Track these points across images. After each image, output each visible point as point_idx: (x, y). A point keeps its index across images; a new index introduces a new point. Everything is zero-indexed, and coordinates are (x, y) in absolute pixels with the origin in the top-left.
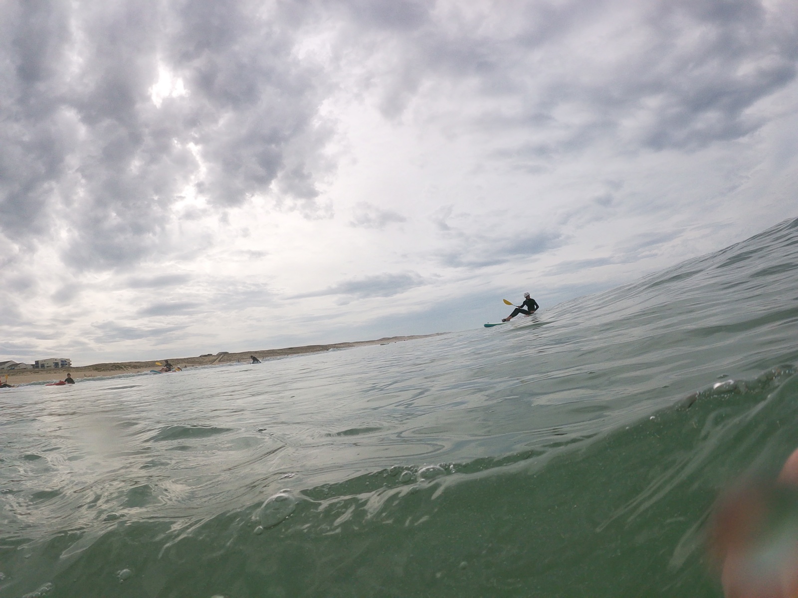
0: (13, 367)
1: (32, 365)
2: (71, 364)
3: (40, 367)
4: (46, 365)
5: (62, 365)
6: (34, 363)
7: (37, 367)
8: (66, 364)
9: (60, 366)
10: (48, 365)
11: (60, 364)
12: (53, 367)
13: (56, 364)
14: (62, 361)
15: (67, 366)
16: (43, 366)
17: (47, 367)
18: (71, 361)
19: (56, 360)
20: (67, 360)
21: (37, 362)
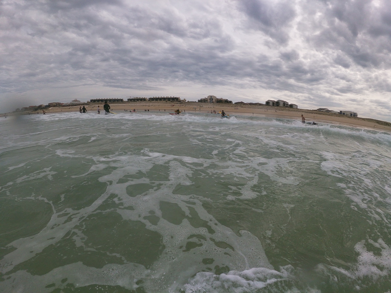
0: (328, 112)
1: (338, 112)
2: (357, 116)
3: (342, 113)
4: (345, 114)
5: (353, 115)
6: (339, 112)
7: (341, 114)
8: (356, 115)
9: (353, 116)
10: (347, 114)
11: (353, 114)
12: (349, 115)
13: (351, 114)
14: (354, 114)
15: (356, 116)
16: (344, 114)
17: (346, 115)
18: (358, 114)
19: (351, 112)
20: (356, 113)
21: (341, 112)
